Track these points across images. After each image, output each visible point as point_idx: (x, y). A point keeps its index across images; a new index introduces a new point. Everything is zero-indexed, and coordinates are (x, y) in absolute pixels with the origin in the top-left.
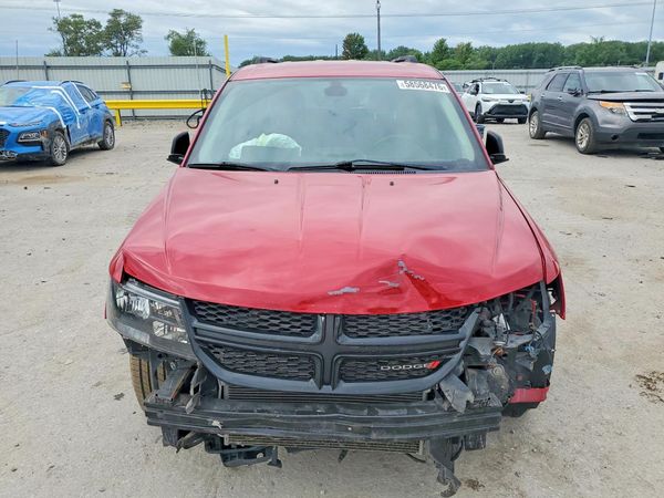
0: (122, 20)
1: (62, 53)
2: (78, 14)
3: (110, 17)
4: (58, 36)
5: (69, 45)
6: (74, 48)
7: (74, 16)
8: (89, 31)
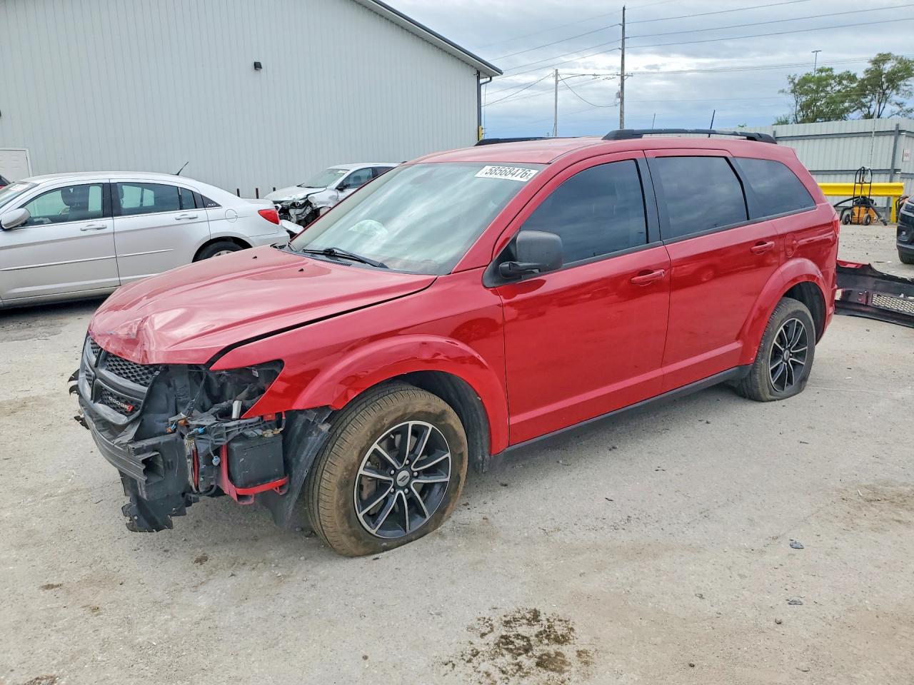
0: (888, 67)
1: (791, 120)
2: (827, 67)
3: (870, 66)
4: (791, 99)
5: (802, 110)
6: (810, 113)
7: (821, 71)
8: (838, 88)
